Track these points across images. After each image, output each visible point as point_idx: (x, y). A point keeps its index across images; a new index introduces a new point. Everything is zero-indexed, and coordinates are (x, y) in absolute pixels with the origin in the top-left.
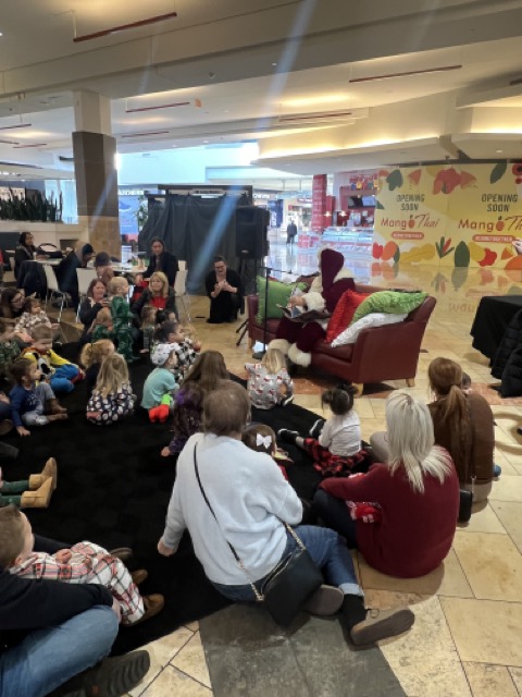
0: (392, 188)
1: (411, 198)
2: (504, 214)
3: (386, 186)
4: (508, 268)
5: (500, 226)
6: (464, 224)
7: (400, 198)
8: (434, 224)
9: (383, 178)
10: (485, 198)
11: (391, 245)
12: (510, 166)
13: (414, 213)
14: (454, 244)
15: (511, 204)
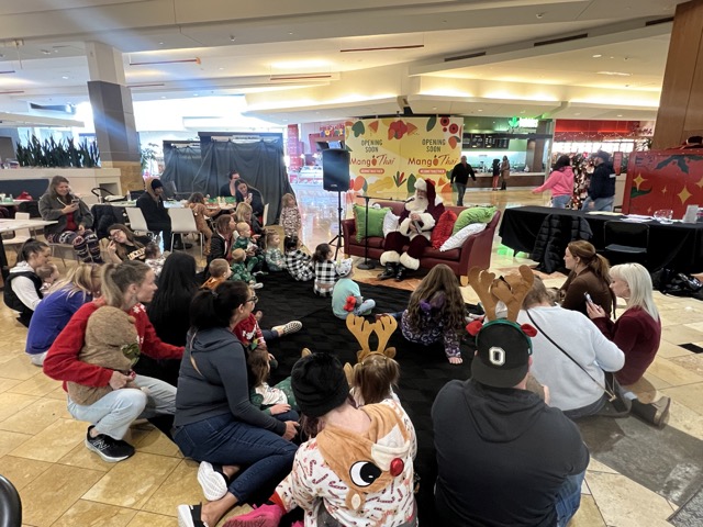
0: (357, 135)
1: (372, 143)
2: (438, 154)
3: (352, 133)
4: (443, 191)
5: (436, 162)
6: (411, 161)
7: (364, 143)
8: (391, 162)
9: (349, 127)
10: (425, 142)
11: (360, 178)
12: (439, 119)
13: (376, 154)
14: (406, 177)
15: (441, 146)
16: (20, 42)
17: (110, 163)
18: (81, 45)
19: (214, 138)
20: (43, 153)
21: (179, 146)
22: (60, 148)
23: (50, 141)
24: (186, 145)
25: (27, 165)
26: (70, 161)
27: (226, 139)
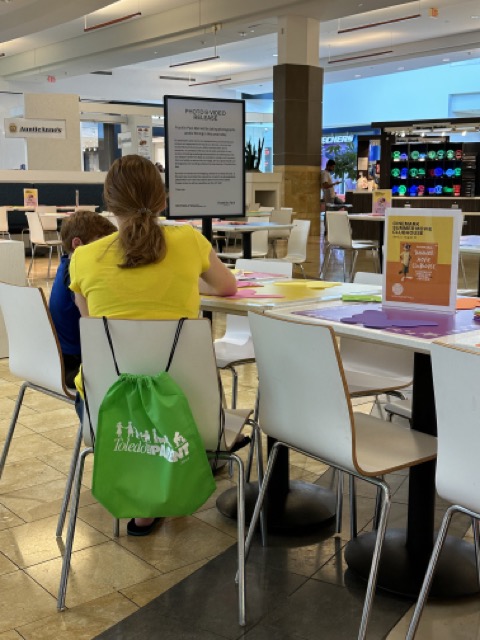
16: (219, 27)
17: (282, 168)
18: (274, 21)
19: (389, 130)
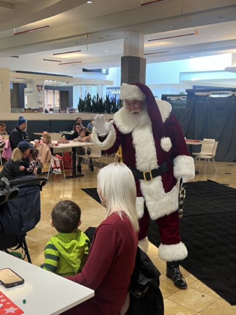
16: (89, 35)
18: (122, 33)
19: (197, 94)
20: (92, 104)
21: (172, 99)
22: (101, 101)
23: (96, 97)
24: (177, 98)
25: (82, 111)
26: (105, 109)
27: (205, 94)
